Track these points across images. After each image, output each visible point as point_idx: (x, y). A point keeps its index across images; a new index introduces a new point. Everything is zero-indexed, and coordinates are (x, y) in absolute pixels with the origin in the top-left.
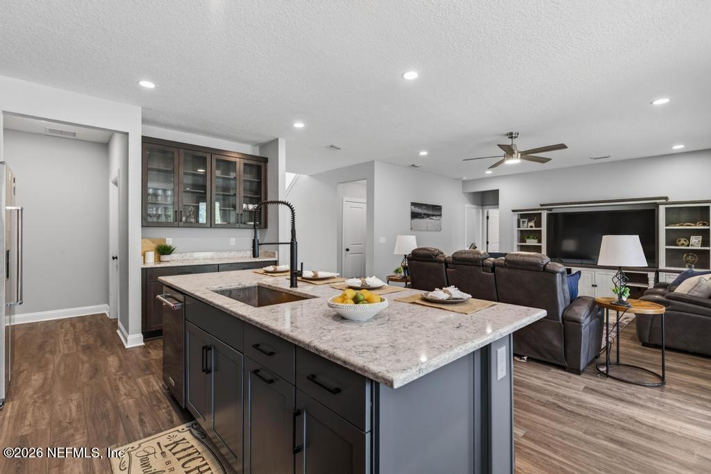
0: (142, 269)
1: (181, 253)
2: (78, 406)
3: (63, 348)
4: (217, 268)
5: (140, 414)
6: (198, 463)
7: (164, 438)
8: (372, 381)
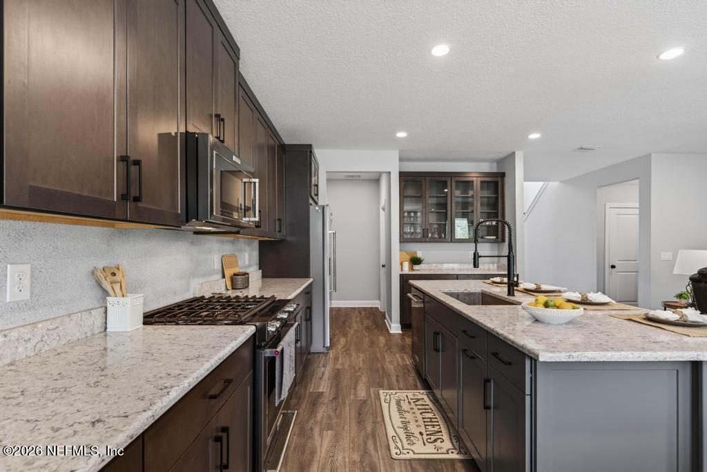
0: (400, 275)
1: (429, 264)
2: (363, 361)
3: (355, 326)
4: (457, 277)
5: (397, 376)
6: (430, 415)
7: (410, 394)
8: (531, 358)
